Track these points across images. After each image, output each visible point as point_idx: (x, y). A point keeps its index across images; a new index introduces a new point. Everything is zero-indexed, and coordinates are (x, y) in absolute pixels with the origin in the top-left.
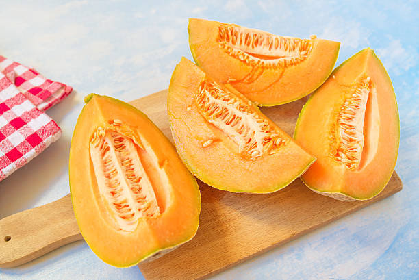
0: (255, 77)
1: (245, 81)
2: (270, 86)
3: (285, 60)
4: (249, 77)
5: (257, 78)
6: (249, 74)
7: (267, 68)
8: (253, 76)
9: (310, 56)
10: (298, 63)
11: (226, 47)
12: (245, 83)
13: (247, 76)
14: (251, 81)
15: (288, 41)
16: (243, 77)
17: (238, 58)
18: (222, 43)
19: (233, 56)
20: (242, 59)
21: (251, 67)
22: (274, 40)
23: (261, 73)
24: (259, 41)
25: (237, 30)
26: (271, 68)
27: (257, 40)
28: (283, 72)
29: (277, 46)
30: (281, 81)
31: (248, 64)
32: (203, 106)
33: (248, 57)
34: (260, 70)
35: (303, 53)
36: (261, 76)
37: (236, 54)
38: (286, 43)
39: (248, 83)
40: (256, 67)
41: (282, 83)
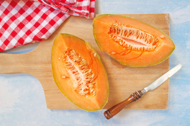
0: (126, 53)
1: (121, 54)
2: (133, 58)
3: (144, 48)
4: (123, 53)
5: (128, 54)
6: (123, 52)
7: (133, 50)
8: (126, 52)
9: (157, 50)
10: (150, 51)
11: (113, 37)
12: (121, 55)
13: (122, 52)
14: (124, 54)
15: (148, 36)
16: (120, 53)
17: (119, 43)
18: (111, 34)
19: (117, 42)
20: (121, 44)
21: (125, 49)
22: (140, 34)
23: (130, 52)
24: (132, 33)
25: (121, 29)
26: (135, 51)
27: (131, 33)
28: (141, 54)
29: (141, 37)
30: (139, 58)
31: (124, 47)
32: (65, 61)
33: (124, 42)
34: (129, 51)
35: (154, 46)
36: (130, 54)
37: (118, 41)
38: (146, 36)
39: (122, 55)
40: (127, 49)
41: (140, 59)
